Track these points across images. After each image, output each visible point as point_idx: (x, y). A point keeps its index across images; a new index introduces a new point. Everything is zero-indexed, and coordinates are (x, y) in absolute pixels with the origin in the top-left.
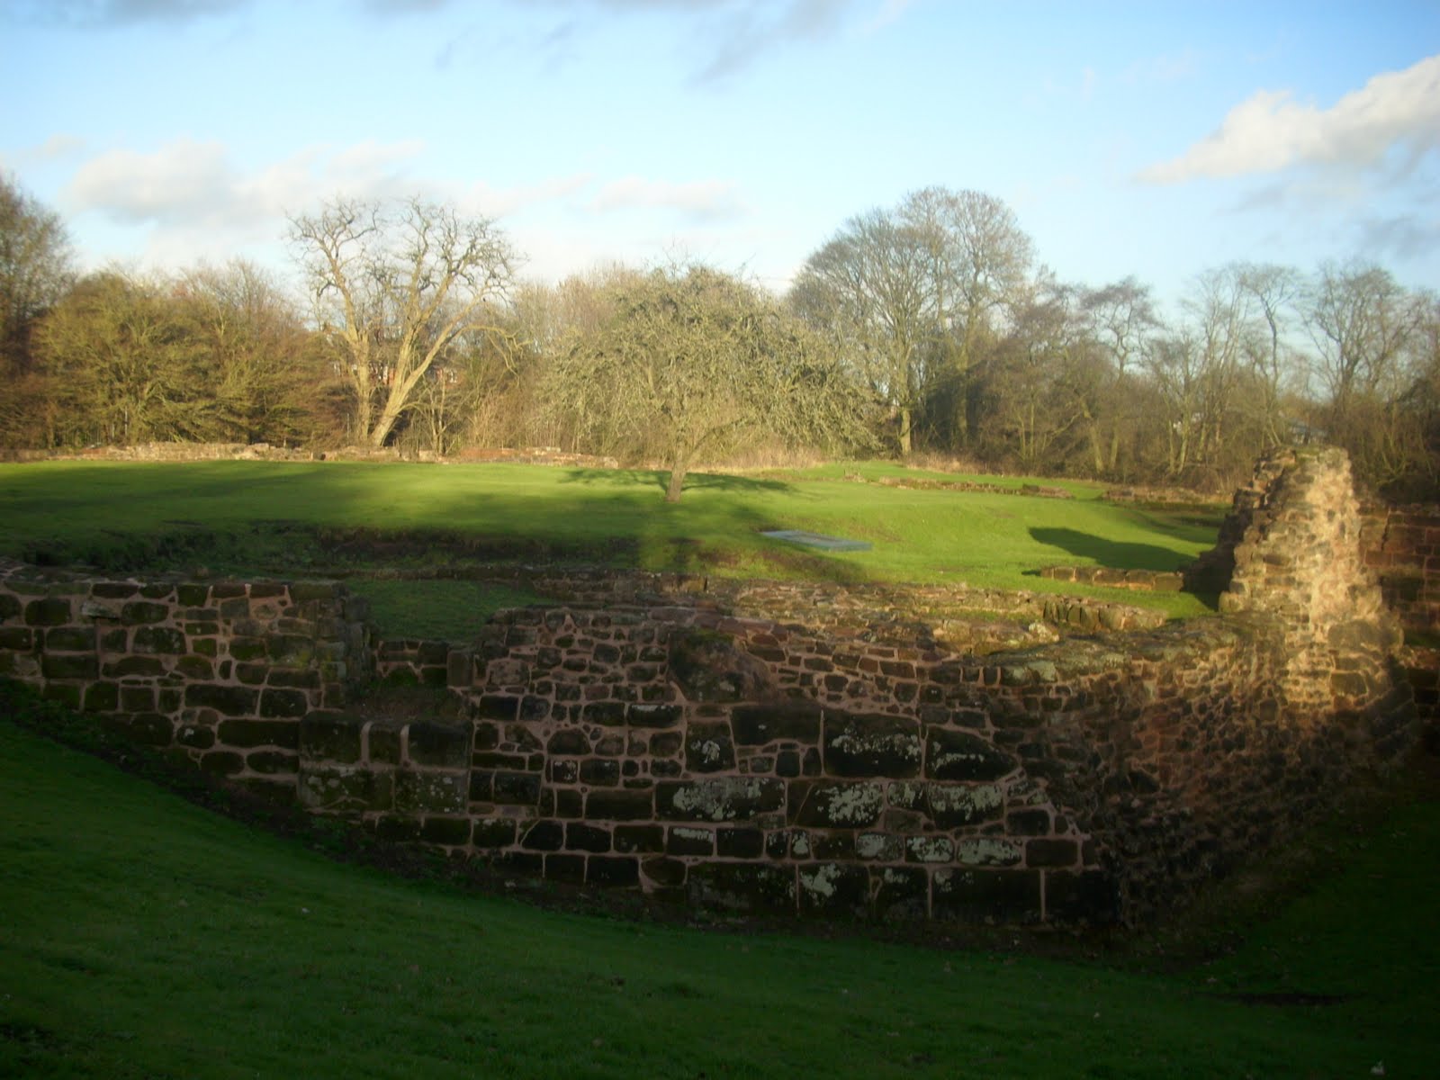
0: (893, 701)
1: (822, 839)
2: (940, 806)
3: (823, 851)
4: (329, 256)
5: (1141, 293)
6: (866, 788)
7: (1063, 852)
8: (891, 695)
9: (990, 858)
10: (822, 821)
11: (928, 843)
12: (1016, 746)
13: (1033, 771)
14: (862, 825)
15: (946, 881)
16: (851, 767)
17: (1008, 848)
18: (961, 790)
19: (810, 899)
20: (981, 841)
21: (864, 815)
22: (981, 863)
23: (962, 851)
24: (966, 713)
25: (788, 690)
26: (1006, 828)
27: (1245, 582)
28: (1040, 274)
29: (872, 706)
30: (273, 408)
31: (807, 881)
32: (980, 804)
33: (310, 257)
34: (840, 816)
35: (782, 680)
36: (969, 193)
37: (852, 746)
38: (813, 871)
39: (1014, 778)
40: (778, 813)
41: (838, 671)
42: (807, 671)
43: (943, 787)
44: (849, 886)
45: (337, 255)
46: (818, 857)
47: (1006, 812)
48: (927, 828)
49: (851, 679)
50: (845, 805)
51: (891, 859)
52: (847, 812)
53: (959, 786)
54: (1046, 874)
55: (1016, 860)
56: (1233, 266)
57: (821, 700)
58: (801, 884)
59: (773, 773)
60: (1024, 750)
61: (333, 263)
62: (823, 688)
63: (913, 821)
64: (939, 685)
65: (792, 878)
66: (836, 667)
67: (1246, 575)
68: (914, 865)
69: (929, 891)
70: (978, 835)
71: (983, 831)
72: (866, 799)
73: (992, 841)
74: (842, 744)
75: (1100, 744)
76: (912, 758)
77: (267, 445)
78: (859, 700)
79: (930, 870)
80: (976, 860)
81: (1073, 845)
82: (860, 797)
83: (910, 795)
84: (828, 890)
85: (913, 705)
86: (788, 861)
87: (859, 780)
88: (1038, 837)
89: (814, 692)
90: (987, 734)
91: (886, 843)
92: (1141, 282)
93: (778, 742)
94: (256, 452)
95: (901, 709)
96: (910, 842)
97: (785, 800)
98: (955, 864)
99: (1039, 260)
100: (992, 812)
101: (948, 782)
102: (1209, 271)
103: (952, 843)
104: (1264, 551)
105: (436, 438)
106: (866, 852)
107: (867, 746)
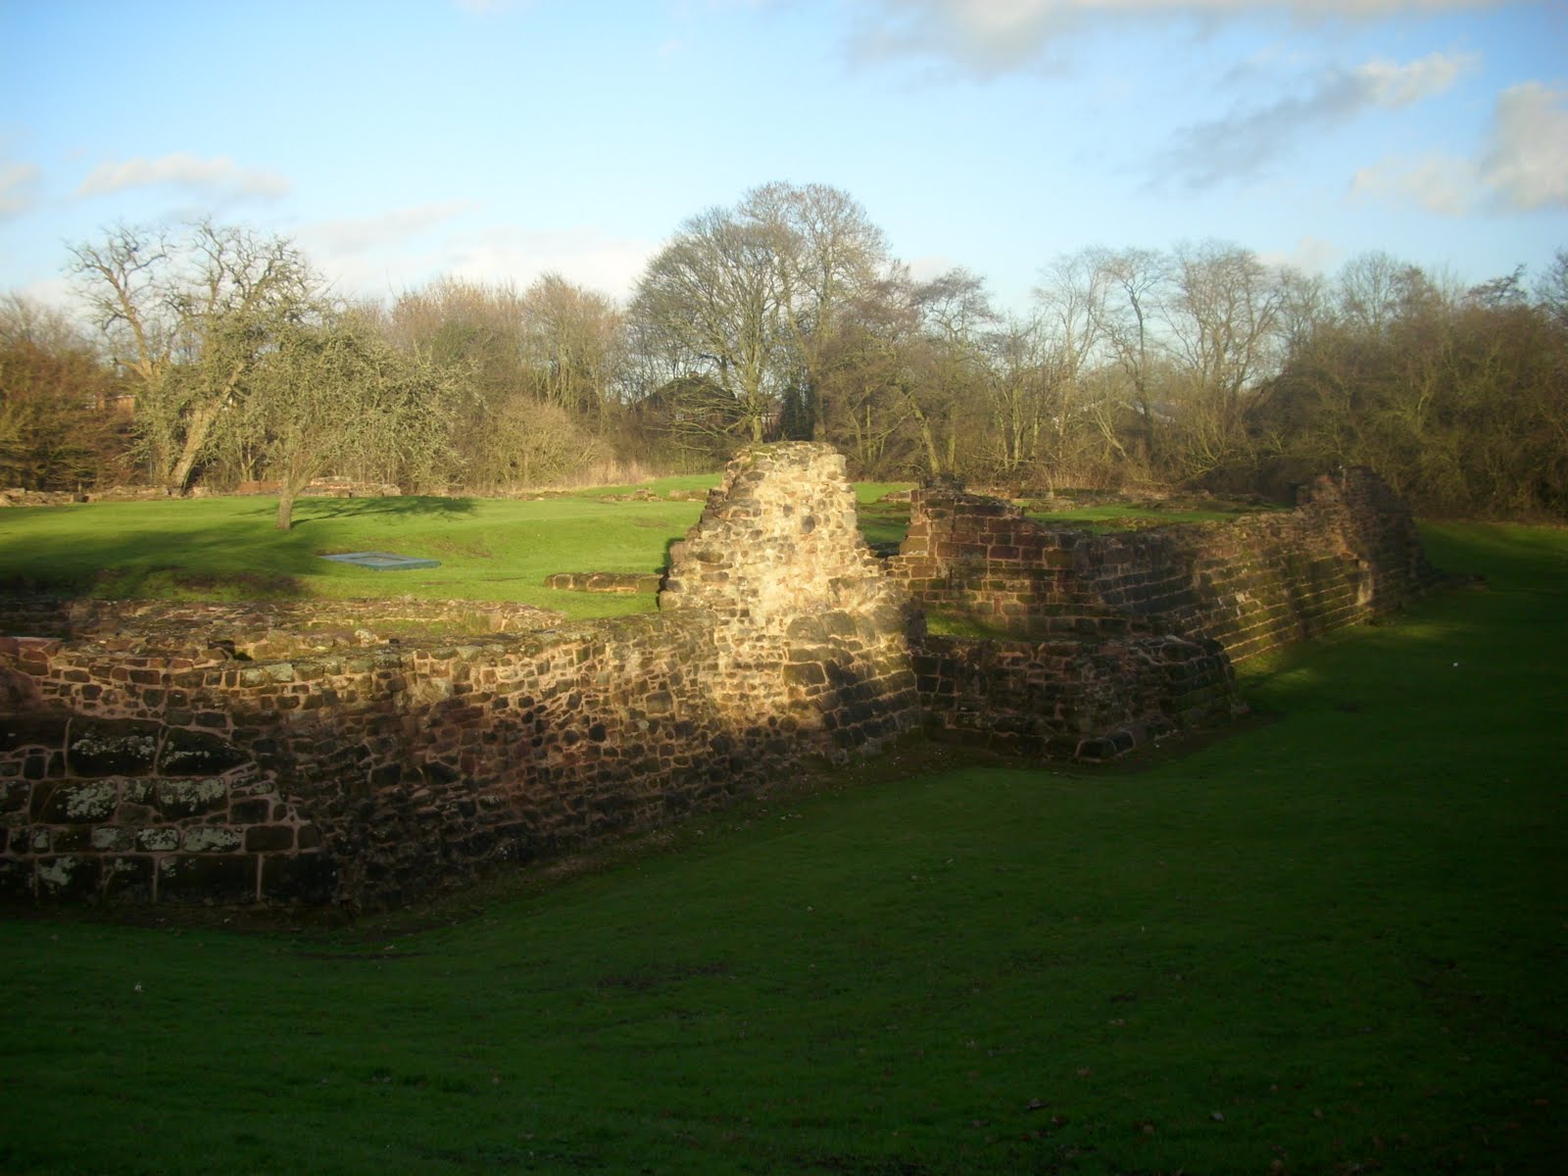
0: (143, 705)
1: (62, 833)
2: (168, 800)
3: (62, 845)
4: (117, 287)
5: (973, 285)
6: (102, 786)
7: (282, 836)
8: (141, 701)
9: (211, 845)
10: (61, 818)
11: (156, 834)
12: (252, 742)
13: (265, 764)
14: (100, 820)
15: (172, 867)
16: (90, 767)
17: (228, 835)
18: (188, 784)
19: (48, 889)
20: (206, 830)
21: (99, 810)
22: (204, 850)
23: (187, 840)
24: (207, 714)
25: (50, 700)
26: (229, 817)
27: (683, 581)
28: (894, 268)
29: (124, 712)
30: (57, 450)
31: (45, 872)
32: (204, 796)
33: (95, 288)
34: (77, 812)
35: (45, 691)
36: (814, 187)
37: (90, 749)
38: (50, 863)
39: (241, 771)
40: (21, 811)
41: (94, 682)
42: (67, 683)
43: (171, 782)
44: (84, 876)
45: (126, 284)
46: (56, 850)
47: (231, 802)
48: (157, 820)
49: (105, 687)
50: (82, 802)
51: (122, 850)
52: (83, 808)
53: (186, 780)
54: (265, 857)
55: (236, 846)
56: (1088, 252)
57: (79, 708)
58: (40, 876)
59: (20, 777)
60: (258, 746)
61: (122, 294)
62: (80, 698)
63: (143, 815)
64: (184, 689)
65: (32, 870)
66: (91, 676)
67: (682, 573)
68: (143, 854)
69: (155, 877)
70: (204, 824)
71: (208, 821)
72: (101, 797)
73: (215, 829)
74: (82, 747)
75: (370, 738)
76: (144, 756)
77: (23, 490)
78: (112, 706)
79: (156, 857)
80: (199, 848)
81: (290, 830)
82: (96, 795)
83: (141, 790)
84: (64, 880)
85: (161, 708)
86: (30, 855)
87: (95, 779)
88: (259, 824)
89: (73, 701)
90: (227, 732)
91: (118, 834)
92: (973, 273)
93: (28, 747)
94: (10, 497)
95: (149, 713)
96: (140, 833)
97: (28, 800)
98: (180, 852)
99: (893, 253)
100: (217, 803)
101: (178, 778)
102: (1064, 258)
103: (179, 834)
104: (696, 549)
105: (245, 473)
106: (99, 844)
107: (104, 748)
